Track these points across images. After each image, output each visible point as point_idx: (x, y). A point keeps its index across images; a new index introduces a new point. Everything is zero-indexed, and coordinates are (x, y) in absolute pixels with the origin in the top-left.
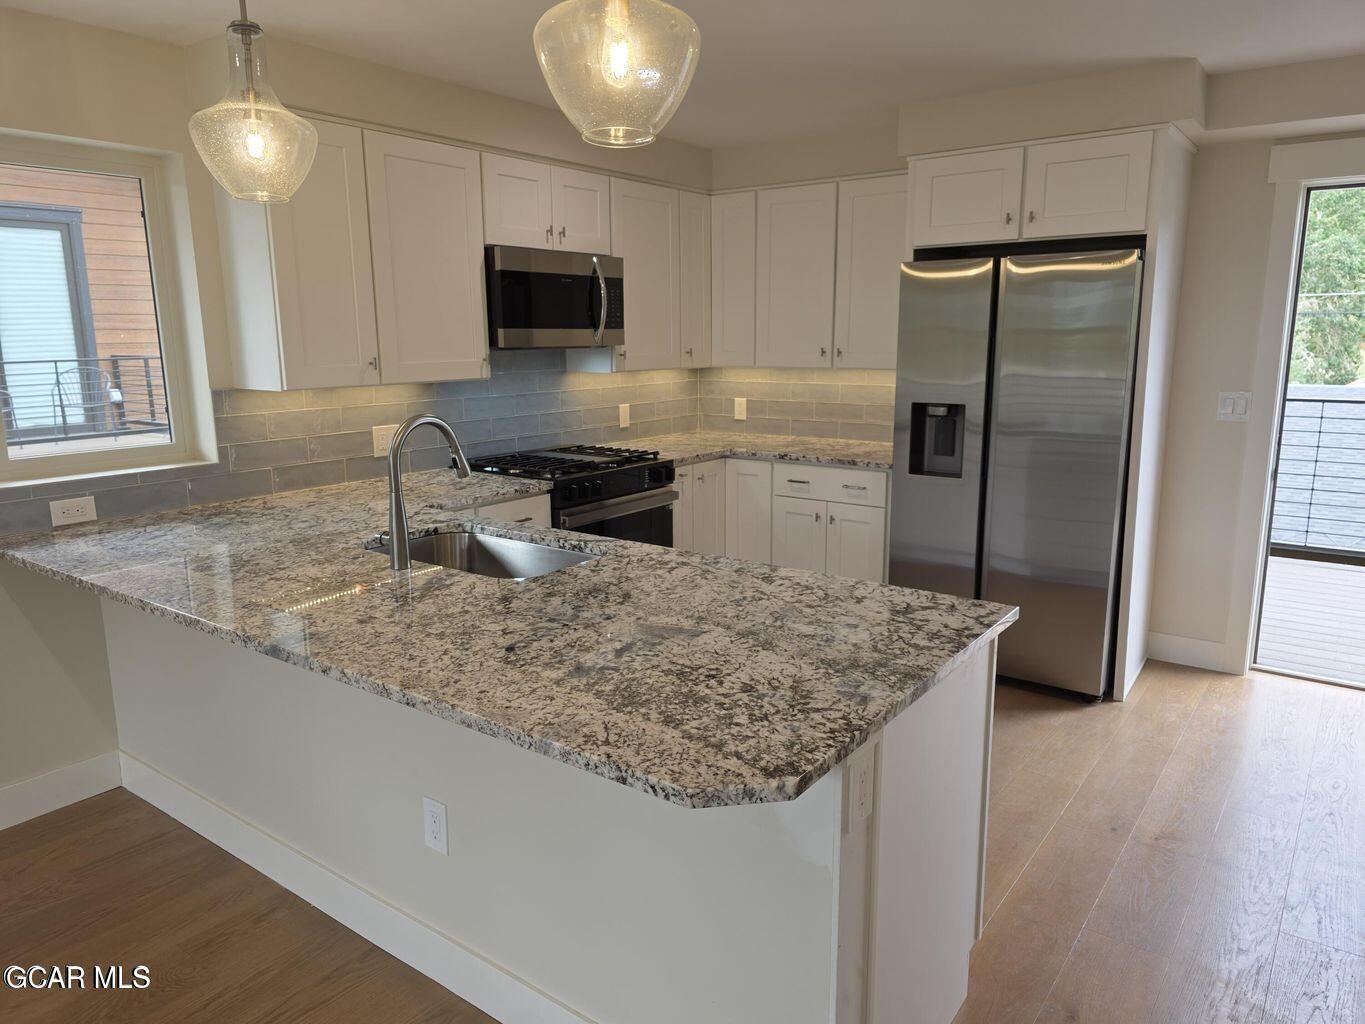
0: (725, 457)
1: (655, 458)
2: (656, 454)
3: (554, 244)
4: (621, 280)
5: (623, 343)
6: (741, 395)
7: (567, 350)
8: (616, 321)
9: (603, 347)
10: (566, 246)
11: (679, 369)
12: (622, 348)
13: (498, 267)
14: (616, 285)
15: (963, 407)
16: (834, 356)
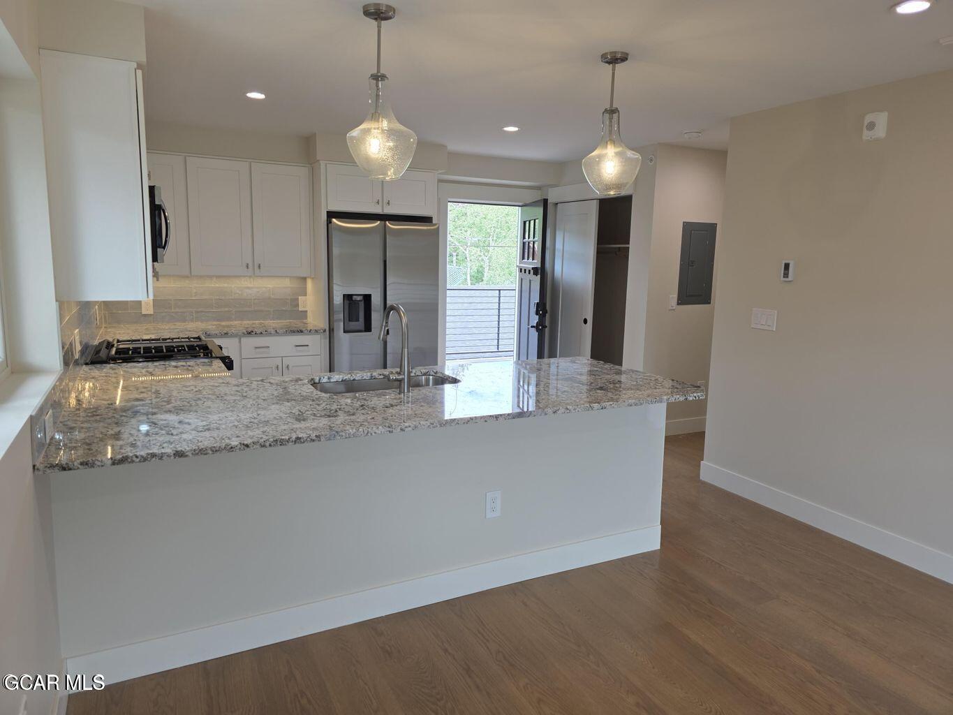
15: (370, 296)
16: (255, 268)
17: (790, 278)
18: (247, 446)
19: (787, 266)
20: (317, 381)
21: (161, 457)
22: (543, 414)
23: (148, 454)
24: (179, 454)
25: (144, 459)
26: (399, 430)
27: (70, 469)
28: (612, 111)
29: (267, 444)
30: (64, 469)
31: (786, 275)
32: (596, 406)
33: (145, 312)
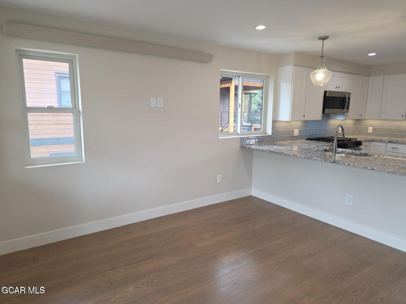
0: (370, 141)
1: (356, 140)
2: (356, 139)
3: (337, 90)
4: (350, 98)
5: (348, 112)
6: (371, 126)
7: (330, 114)
8: (348, 108)
9: (343, 113)
10: (339, 90)
11: (353, 119)
12: (347, 114)
13: (327, 95)
14: (349, 99)
33: (369, 132)
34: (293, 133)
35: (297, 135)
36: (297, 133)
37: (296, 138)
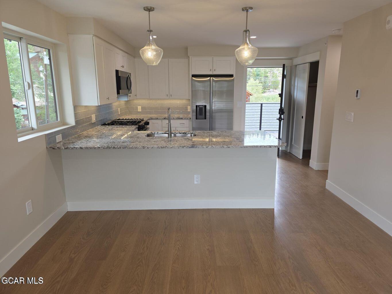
3: (122, 70)
12: (130, 95)
13: (119, 75)
15: (206, 106)
16: (170, 96)
17: (358, 97)
18: (99, 148)
19: (357, 91)
20: (153, 133)
21: (77, 148)
22: (202, 148)
23: (73, 147)
24: (81, 148)
25: (72, 148)
26: (146, 148)
27: (55, 149)
28: (246, 31)
29: (105, 148)
30: (53, 149)
31: (357, 96)
32: (225, 146)
33: (139, 111)
34: (91, 119)
35: (95, 121)
36: (95, 120)
37: (93, 125)
